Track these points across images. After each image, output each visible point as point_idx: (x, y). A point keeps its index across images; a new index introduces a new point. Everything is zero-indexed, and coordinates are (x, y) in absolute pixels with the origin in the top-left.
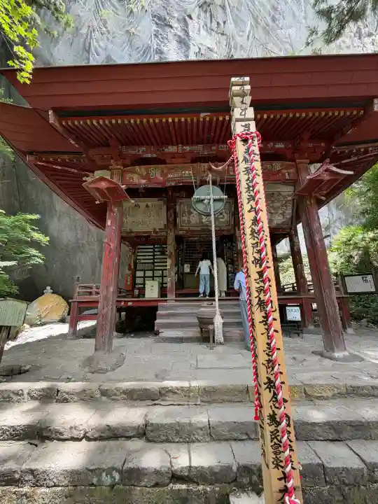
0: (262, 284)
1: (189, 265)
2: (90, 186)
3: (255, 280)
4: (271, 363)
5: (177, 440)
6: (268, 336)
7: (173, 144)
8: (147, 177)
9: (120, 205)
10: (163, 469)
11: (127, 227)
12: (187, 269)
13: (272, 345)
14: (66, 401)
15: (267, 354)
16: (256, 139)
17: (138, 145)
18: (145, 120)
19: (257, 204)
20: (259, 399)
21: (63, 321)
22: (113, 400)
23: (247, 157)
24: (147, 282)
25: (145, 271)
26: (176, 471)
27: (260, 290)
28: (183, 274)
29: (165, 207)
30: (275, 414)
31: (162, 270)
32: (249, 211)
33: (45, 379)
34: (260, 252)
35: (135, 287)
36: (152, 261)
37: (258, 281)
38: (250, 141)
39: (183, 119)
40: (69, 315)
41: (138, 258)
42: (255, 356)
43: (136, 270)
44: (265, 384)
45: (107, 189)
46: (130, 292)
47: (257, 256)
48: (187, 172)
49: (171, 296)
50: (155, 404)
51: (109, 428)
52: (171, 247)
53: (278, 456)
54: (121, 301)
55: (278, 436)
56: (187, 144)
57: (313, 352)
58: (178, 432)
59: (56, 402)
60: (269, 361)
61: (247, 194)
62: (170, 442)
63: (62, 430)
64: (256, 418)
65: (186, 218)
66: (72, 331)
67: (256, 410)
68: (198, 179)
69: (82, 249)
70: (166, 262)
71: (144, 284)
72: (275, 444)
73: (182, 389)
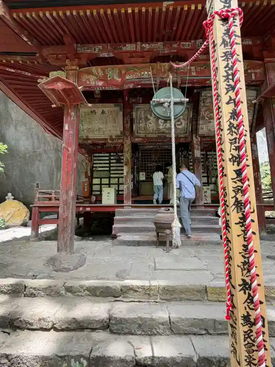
0: (239, 184)
1: (144, 173)
2: (46, 87)
3: (232, 179)
4: (247, 266)
5: (140, 333)
6: (245, 238)
7: (131, 42)
8: (104, 79)
9: (77, 108)
10: (128, 358)
11: (84, 134)
12: (142, 176)
13: (249, 247)
14: (33, 295)
15: (242, 256)
16: (238, 18)
17: (94, 43)
18: (102, 11)
19: (237, 95)
20: (231, 300)
21: (25, 225)
22: (78, 295)
23: (227, 39)
24: (103, 189)
25: (101, 178)
26: (140, 360)
27: (237, 190)
28: (139, 182)
29: (121, 113)
30: (249, 315)
31: (118, 178)
32: (228, 103)
33: (13, 276)
34: (239, 148)
35: (92, 194)
36: (108, 169)
37: (235, 180)
38: (231, 19)
39: (144, 10)
40: (30, 219)
41: (95, 165)
42: (229, 258)
43: (92, 177)
44: (240, 285)
45: (64, 90)
46: (88, 198)
47: (235, 153)
48: (146, 73)
49: (128, 203)
50: (117, 301)
51: (75, 320)
52: (127, 155)
53: (251, 355)
54: (80, 207)
55: (252, 336)
56: (147, 41)
57: (267, 257)
58: (140, 326)
59: (25, 296)
60: (244, 263)
61: (226, 82)
62: (132, 334)
63: (31, 321)
64: (228, 317)
65: (142, 125)
66: (34, 233)
67: (228, 310)
68: (158, 81)
69: (39, 158)
70: (123, 170)
71: (101, 191)
72: (248, 343)
73: (143, 287)
